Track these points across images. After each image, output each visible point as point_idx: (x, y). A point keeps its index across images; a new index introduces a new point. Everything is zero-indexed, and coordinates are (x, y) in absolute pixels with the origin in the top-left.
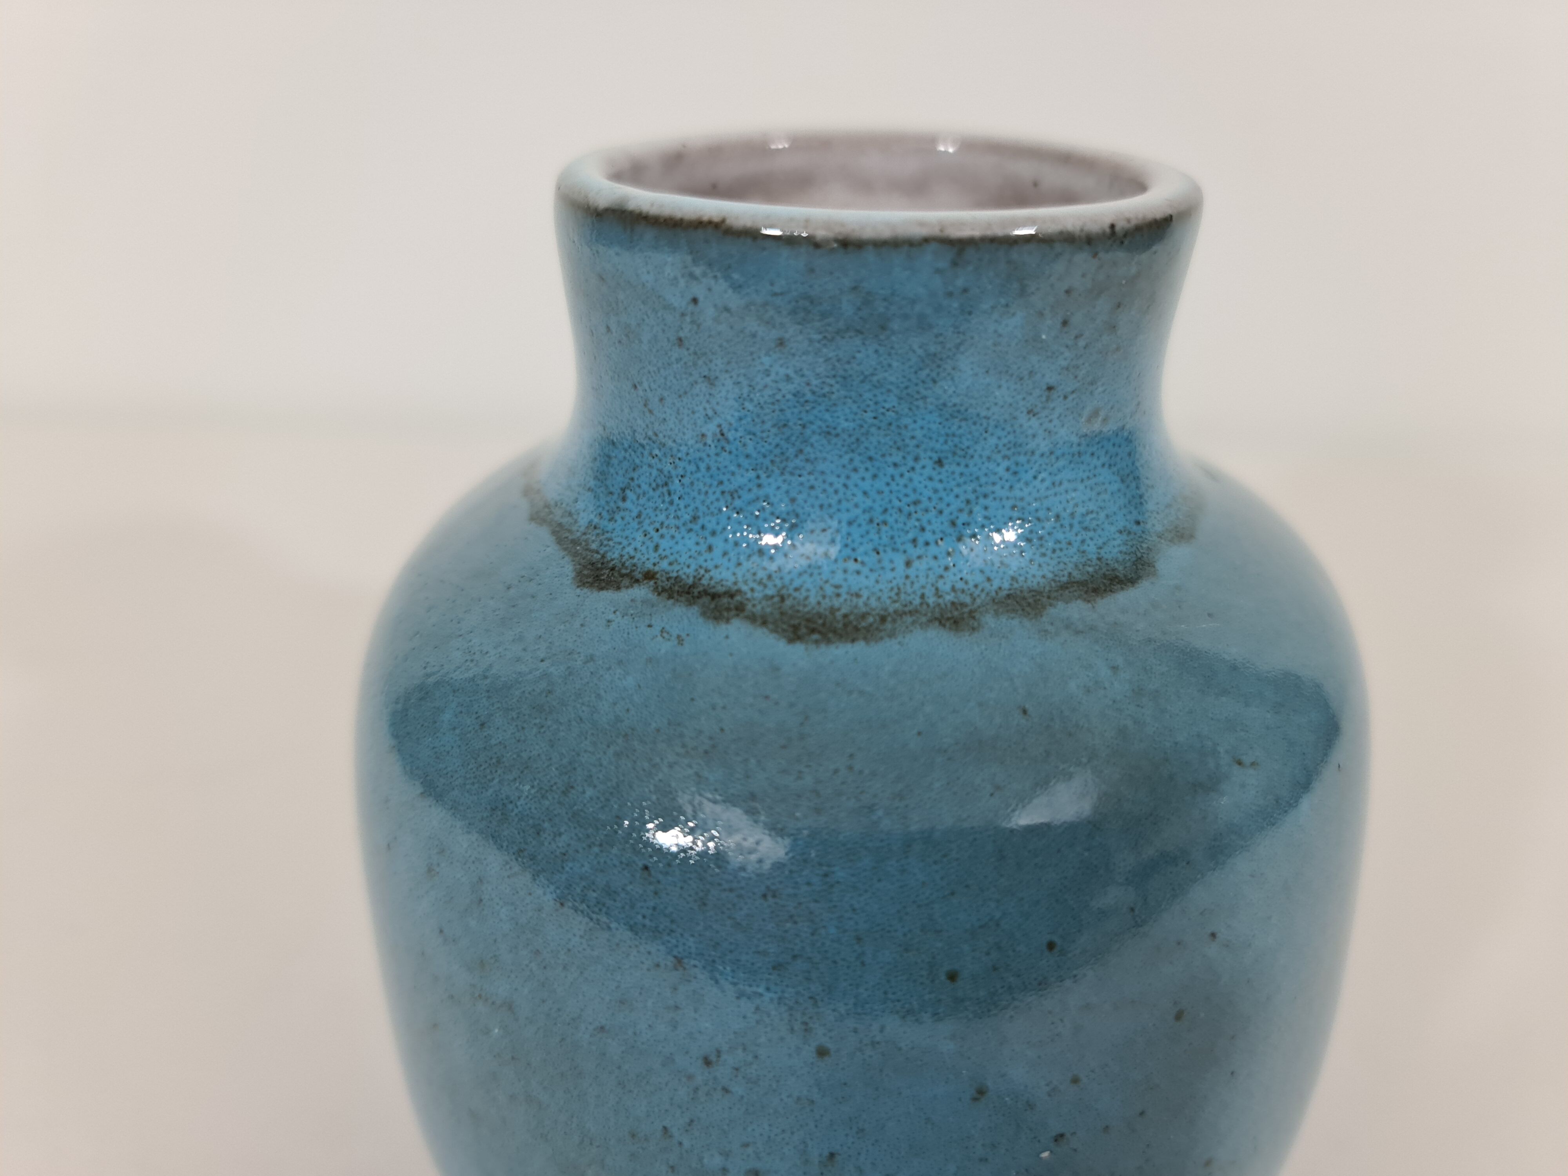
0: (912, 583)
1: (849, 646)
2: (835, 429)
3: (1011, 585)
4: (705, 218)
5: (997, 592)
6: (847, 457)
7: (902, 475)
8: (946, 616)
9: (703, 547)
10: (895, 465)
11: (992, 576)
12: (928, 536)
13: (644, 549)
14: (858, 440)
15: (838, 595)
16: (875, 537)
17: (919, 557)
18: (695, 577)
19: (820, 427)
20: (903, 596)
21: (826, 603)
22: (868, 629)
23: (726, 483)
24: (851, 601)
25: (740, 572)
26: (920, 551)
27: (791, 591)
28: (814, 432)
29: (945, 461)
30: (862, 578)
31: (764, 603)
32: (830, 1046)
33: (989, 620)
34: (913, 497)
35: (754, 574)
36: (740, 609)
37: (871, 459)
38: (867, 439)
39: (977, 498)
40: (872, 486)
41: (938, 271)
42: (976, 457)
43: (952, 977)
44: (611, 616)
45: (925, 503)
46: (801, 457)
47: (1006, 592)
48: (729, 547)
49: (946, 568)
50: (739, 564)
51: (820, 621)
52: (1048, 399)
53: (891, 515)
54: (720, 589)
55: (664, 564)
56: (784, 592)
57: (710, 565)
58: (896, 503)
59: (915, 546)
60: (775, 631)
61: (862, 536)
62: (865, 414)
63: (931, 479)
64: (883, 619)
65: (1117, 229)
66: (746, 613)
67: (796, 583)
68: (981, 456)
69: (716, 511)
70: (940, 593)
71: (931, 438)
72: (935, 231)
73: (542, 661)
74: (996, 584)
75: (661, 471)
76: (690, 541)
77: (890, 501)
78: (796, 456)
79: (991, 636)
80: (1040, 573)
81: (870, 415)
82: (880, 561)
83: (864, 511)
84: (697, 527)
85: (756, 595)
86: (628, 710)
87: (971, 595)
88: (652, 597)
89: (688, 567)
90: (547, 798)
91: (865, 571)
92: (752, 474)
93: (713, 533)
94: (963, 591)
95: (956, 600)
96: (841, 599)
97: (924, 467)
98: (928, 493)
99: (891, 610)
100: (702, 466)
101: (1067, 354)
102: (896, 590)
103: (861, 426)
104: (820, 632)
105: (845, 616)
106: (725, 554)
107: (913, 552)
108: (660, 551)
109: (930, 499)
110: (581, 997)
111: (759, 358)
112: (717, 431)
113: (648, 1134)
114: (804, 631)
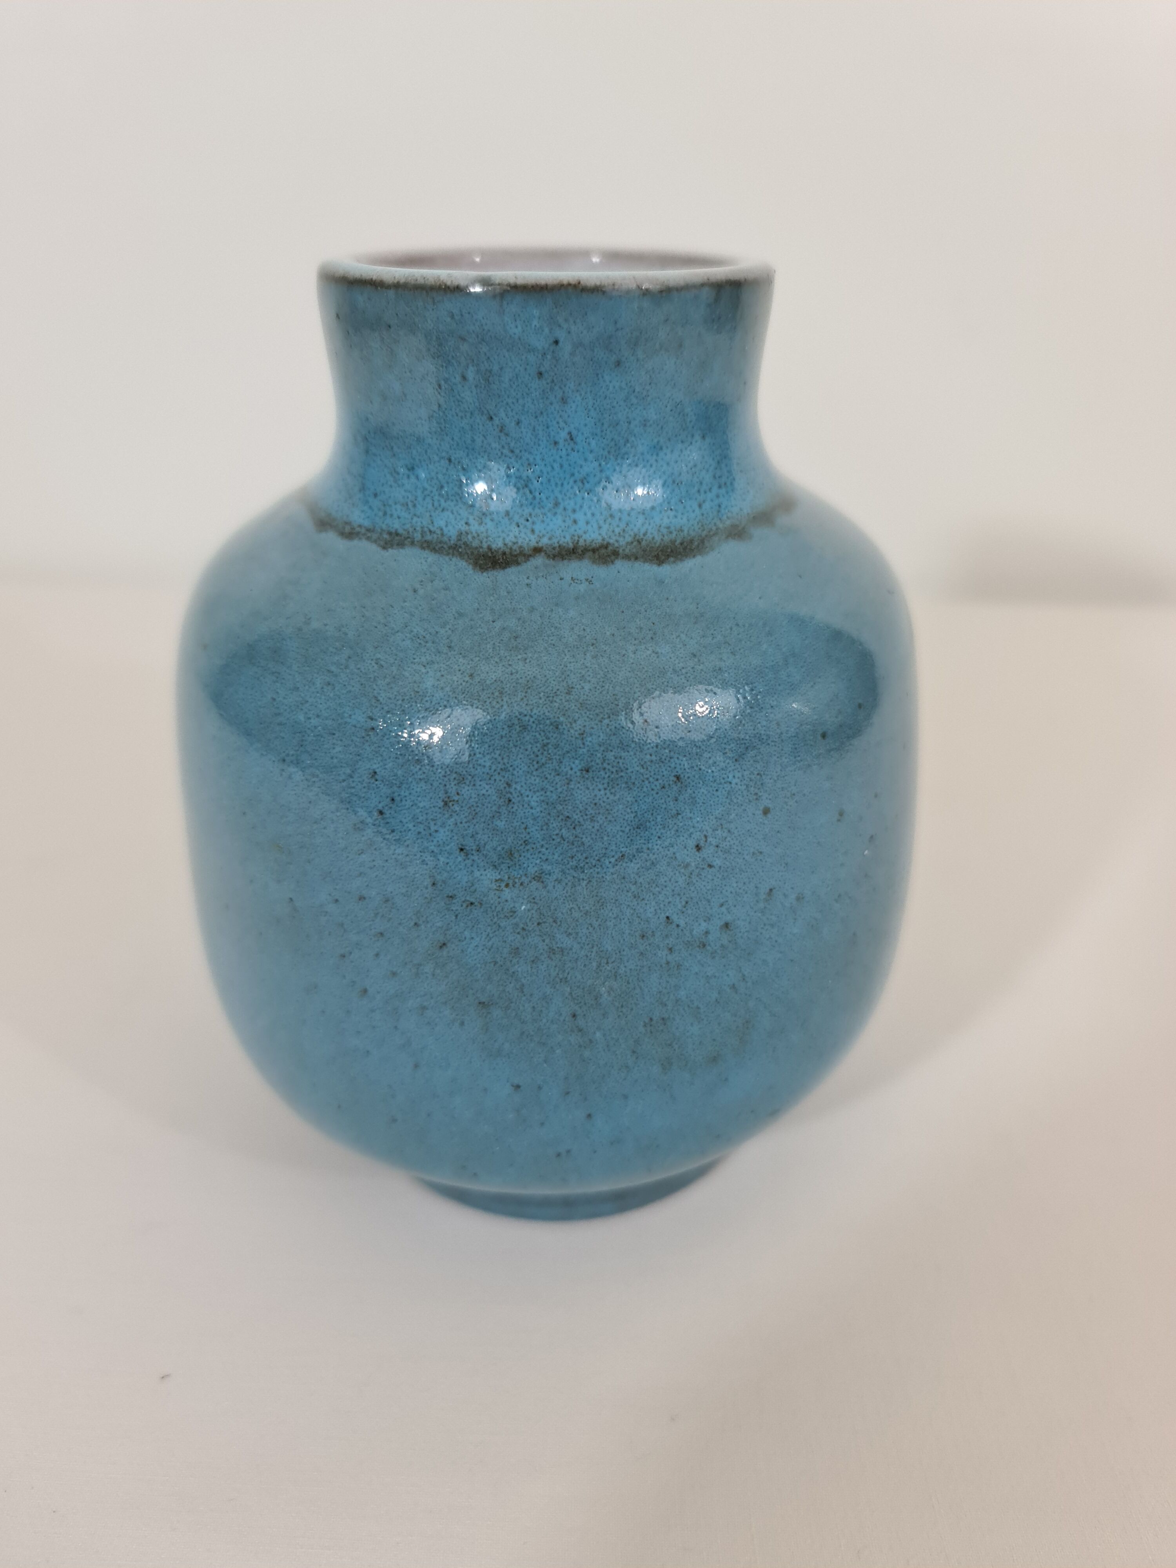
0: (707, 517)
4: (565, 282)
8: (732, 533)
9: (569, 522)
11: (742, 506)
12: (705, 486)
13: (522, 535)
15: (671, 532)
16: (678, 492)
17: (704, 501)
18: (573, 543)
20: (705, 526)
21: (666, 538)
22: (697, 548)
23: (576, 474)
24: (680, 534)
25: (603, 532)
26: (704, 496)
27: (642, 536)
28: (636, 426)
29: (706, 436)
30: (679, 520)
31: (629, 547)
32: (769, 805)
33: (753, 531)
35: (613, 531)
36: (616, 554)
37: (669, 439)
38: (668, 425)
40: (671, 458)
41: (708, 306)
44: (528, 581)
51: (669, 550)
54: (595, 545)
55: (545, 541)
56: (638, 537)
57: (580, 532)
59: (700, 494)
60: (645, 561)
61: (671, 493)
62: (667, 408)
63: (701, 449)
64: (702, 540)
66: (622, 555)
67: (643, 531)
68: (722, 431)
69: (572, 496)
70: (723, 521)
71: (700, 421)
76: (558, 521)
78: (625, 445)
79: (760, 539)
82: (685, 507)
84: (560, 510)
85: (621, 543)
87: (744, 519)
88: (549, 562)
89: (565, 537)
90: (555, 701)
91: (679, 515)
92: (596, 464)
93: (574, 511)
95: (732, 523)
96: (674, 534)
99: (703, 534)
100: (556, 466)
102: (700, 523)
104: (672, 556)
105: (681, 543)
106: (588, 523)
107: (700, 498)
108: (538, 533)
110: (606, 838)
111: (603, 377)
112: (568, 437)
113: (654, 930)
114: (663, 557)
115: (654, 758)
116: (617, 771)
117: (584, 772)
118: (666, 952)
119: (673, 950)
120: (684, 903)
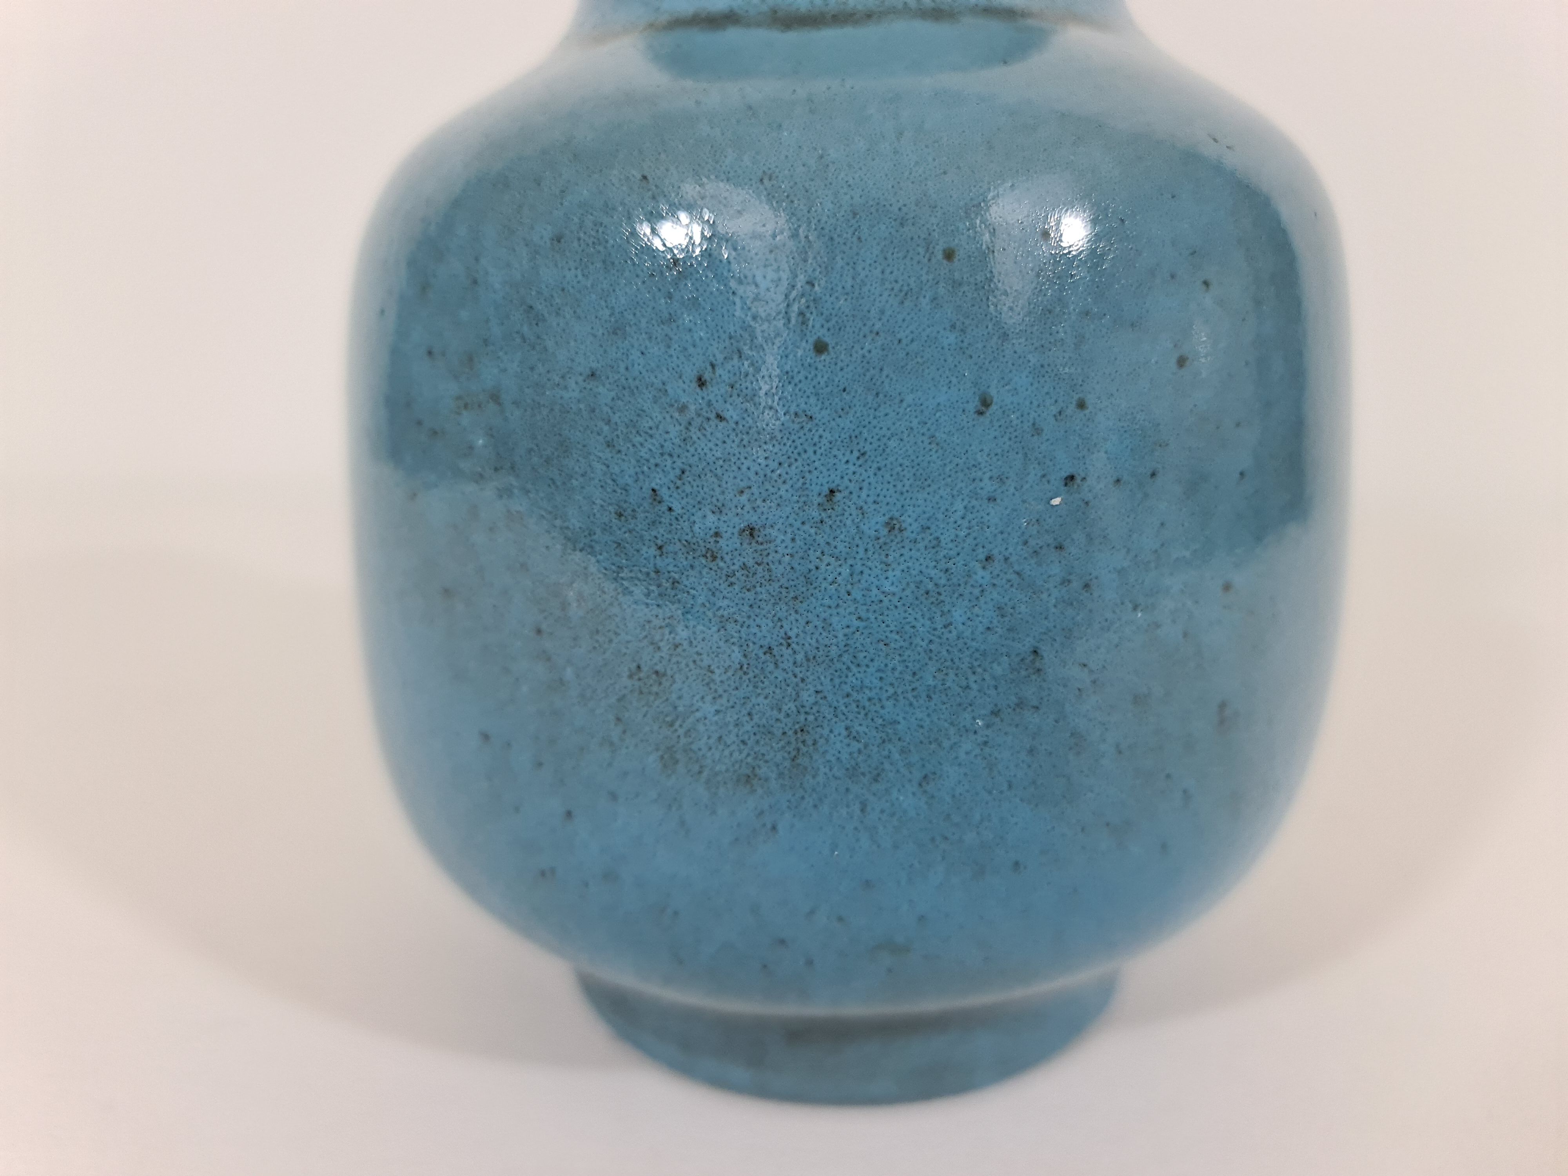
3: (987, 4)
8: (927, 14)
21: (816, 10)
22: (855, 20)
24: (840, 7)
31: (758, 15)
32: (828, 339)
33: (967, 18)
36: (735, 21)
47: (983, 7)
51: (811, 19)
54: (718, 15)
56: (777, 8)
57: (708, 5)
60: (769, 27)
64: (869, 15)
66: (742, 23)
79: (970, 26)
85: (751, 12)
87: (952, 7)
95: (936, 6)
96: (830, 7)
99: (876, 10)
104: (811, 24)
110: (572, 343)
113: (636, 507)
116: (594, 243)
117: (555, 242)
118: (653, 551)
119: (664, 550)
120: (678, 472)
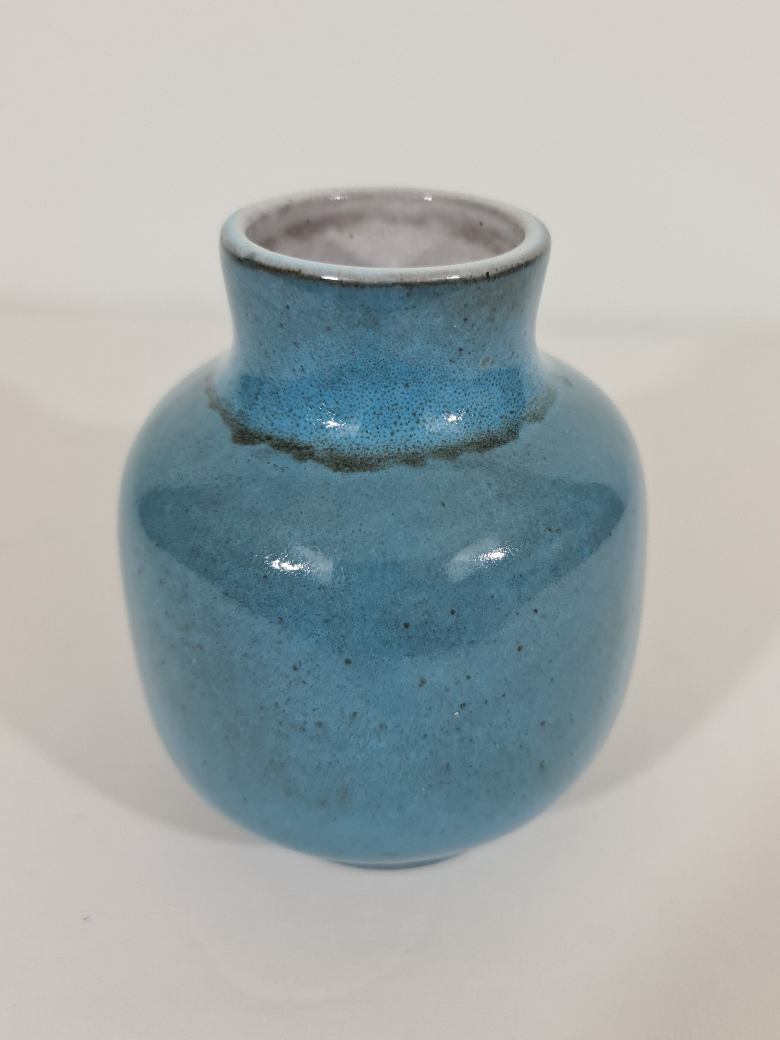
0: (394, 443)
1: (363, 473)
2: (356, 369)
3: (442, 444)
4: (291, 269)
5: (435, 448)
6: (362, 383)
7: (389, 391)
8: (409, 459)
9: (294, 424)
10: (385, 387)
11: (433, 440)
12: (402, 420)
13: (266, 425)
14: (367, 375)
15: (358, 449)
16: (377, 421)
17: (398, 431)
18: (290, 439)
19: (349, 368)
20: (389, 449)
21: (353, 453)
22: (372, 465)
23: (305, 394)
24: (365, 451)
25: (312, 437)
26: (398, 427)
27: (336, 447)
29: (409, 385)
30: (370, 441)
31: (323, 452)
32: (351, 658)
33: (430, 461)
34: (394, 402)
35: (319, 438)
36: (312, 455)
37: (374, 383)
38: (372, 374)
39: (426, 402)
40: (375, 396)
41: (400, 298)
42: (425, 382)
43: (406, 626)
44: (250, 458)
45: (400, 404)
46: (341, 382)
47: (440, 448)
48: (307, 424)
49: (411, 436)
50: (312, 433)
51: (349, 461)
52: (460, 354)
53: (384, 410)
54: (303, 445)
55: (276, 433)
56: (333, 447)
57: (298, 433)
58: (386, 405)
59: (396, 425)
60: (327, 466)
61: (370, 420)
62: (370, 363)
63: (403, 393)
64: (379, 460)
65: (490, 274)
66: (315, 457)
67: (338, 443)
68: (427, 382)
69: (301, 407)
70: (407, 448)
71: (402, 374)
72: (398, 280)
73: (216, 480)
74: (435, 443)
75: (274, 386)
76: (288, 421)
77: (384, 404)
78: (338, 382)
79: (431, 469)
80: (457, 438)
81: (372, 363)
82: (378, 432)
83: (371, 408)
84: (291, 414)
85: (319, 448)
86: (257, 503)
87: (422, 449)
88: (270, 448)
89: (288, 434)
91: (371, 437)
92: (317, 390)
93: (300, 418)
94: (418, 447)
95: (415, 452)
96: (360, 451)
97: (399, 388)
98: (401, 400)
99: (383, 456)
101: (468, 333)
102: (386, 447)
103: (368, 368)
104: (349, 467)
105: (361, 459)
106: (305, 428)
107: (395, 428)
108: (274, 426)
109: (403, 402)
110: (235, 640)
111: (319, 335)
112: (300, 368)
113: (268, 707)
114: (342, 466)
115: (266, 601)
118: (278, 724)
119: (282, 724)
120: (287, 699)
